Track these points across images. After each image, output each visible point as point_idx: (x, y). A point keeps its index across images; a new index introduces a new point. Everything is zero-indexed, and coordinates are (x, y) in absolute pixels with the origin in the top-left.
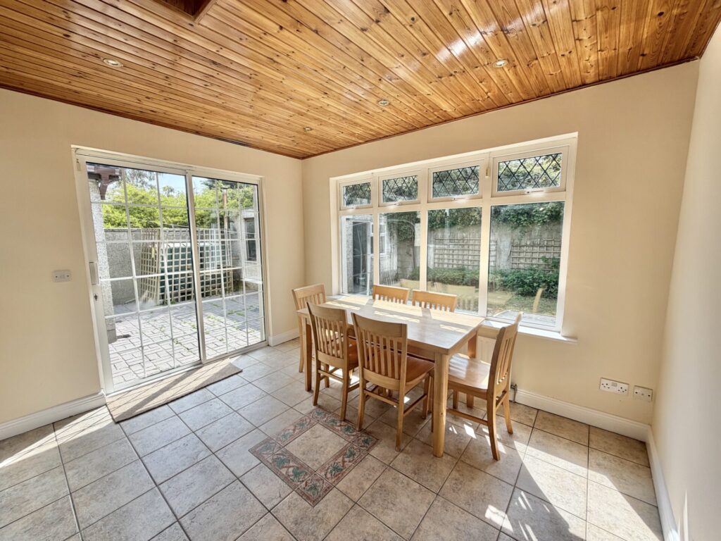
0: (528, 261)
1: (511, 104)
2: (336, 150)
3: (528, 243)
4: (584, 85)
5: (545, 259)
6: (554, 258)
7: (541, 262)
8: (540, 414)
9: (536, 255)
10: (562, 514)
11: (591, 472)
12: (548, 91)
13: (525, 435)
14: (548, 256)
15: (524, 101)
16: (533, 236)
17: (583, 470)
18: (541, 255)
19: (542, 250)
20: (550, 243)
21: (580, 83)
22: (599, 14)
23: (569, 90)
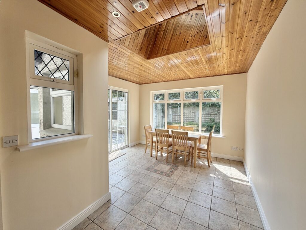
0: (205, 120)
1: (207, 77)
2: (153, 83)
3: (205, 113)
4: (224, 75)
5: (211, 119)
6: (213, 119)
7: (209, 120)
8: (217, 158)
9: (207, 118)
10: (226, 174)
11: (231, 168)
12: (216, 75)
13: (215, 163)
14: (211, 118)
15: (210, 76)
16: (206, 111)
17: (230, 167)
18: (209, 118)
19: (209, 116)
20: (212, 114)
21: (223, 74)
22: (228, 66)
23: (221, 75)
